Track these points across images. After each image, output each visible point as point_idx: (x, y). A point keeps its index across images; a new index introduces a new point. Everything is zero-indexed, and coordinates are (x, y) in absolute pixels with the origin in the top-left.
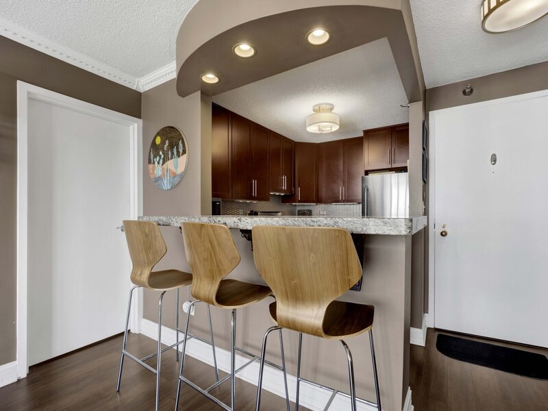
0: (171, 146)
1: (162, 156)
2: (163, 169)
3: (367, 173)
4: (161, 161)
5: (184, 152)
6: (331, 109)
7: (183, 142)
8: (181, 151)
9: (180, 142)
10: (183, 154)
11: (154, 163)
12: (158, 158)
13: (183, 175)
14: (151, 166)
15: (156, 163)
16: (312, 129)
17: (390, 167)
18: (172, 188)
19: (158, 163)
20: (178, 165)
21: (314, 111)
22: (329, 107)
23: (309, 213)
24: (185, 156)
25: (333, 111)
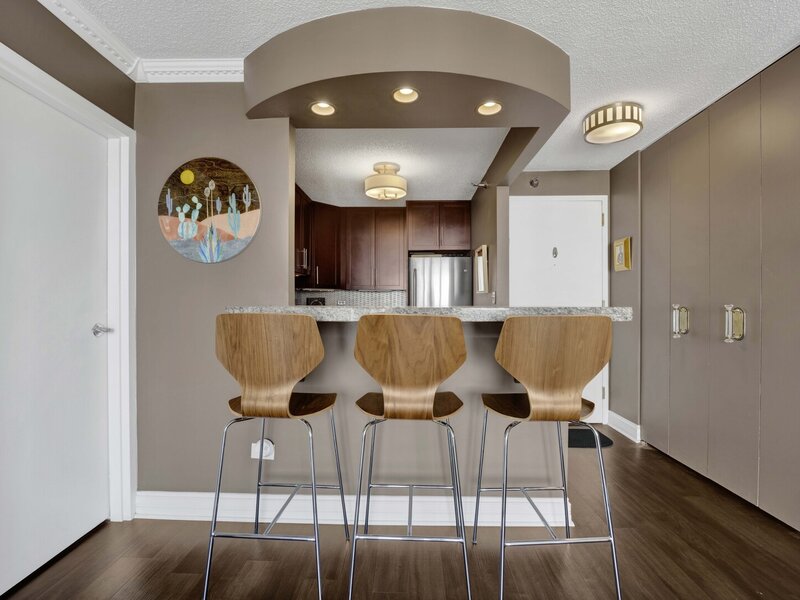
0: (223, 192)
1: (199, 206)
2: (200, 228)
3: (410, 253)
4: (196, 214)
5: (254, 206)
6: (397, 170)
7: (252, 189)
8: (248, 203)
9: (246, 190)
10: (251, 209)
11: (175, 214)
12: (186, 208)
13: (252, 243)
14: (166, 220)
15: (182, 216)
16: (373, 193)
17: (437, 249)
18: (223, 261)
19: (188, 216)
20: (239, 225)
21: (375, 170)
22: (395, 167)
23: (322, 302)
24: (257, 213)
25: (398, 173)
